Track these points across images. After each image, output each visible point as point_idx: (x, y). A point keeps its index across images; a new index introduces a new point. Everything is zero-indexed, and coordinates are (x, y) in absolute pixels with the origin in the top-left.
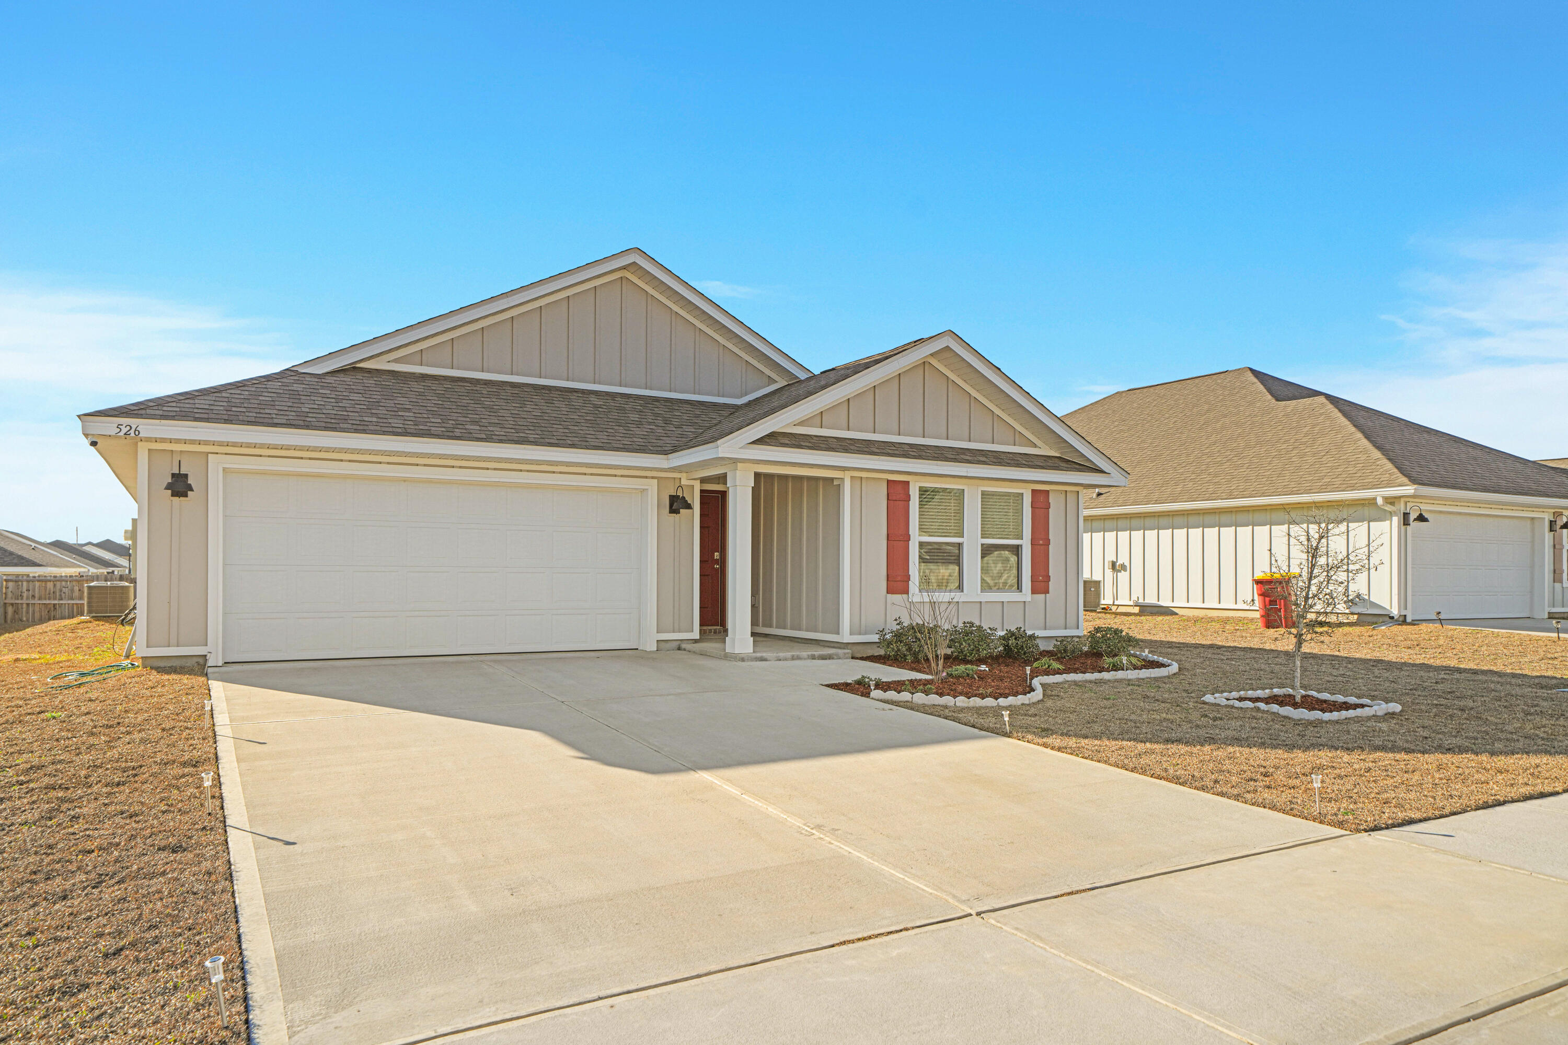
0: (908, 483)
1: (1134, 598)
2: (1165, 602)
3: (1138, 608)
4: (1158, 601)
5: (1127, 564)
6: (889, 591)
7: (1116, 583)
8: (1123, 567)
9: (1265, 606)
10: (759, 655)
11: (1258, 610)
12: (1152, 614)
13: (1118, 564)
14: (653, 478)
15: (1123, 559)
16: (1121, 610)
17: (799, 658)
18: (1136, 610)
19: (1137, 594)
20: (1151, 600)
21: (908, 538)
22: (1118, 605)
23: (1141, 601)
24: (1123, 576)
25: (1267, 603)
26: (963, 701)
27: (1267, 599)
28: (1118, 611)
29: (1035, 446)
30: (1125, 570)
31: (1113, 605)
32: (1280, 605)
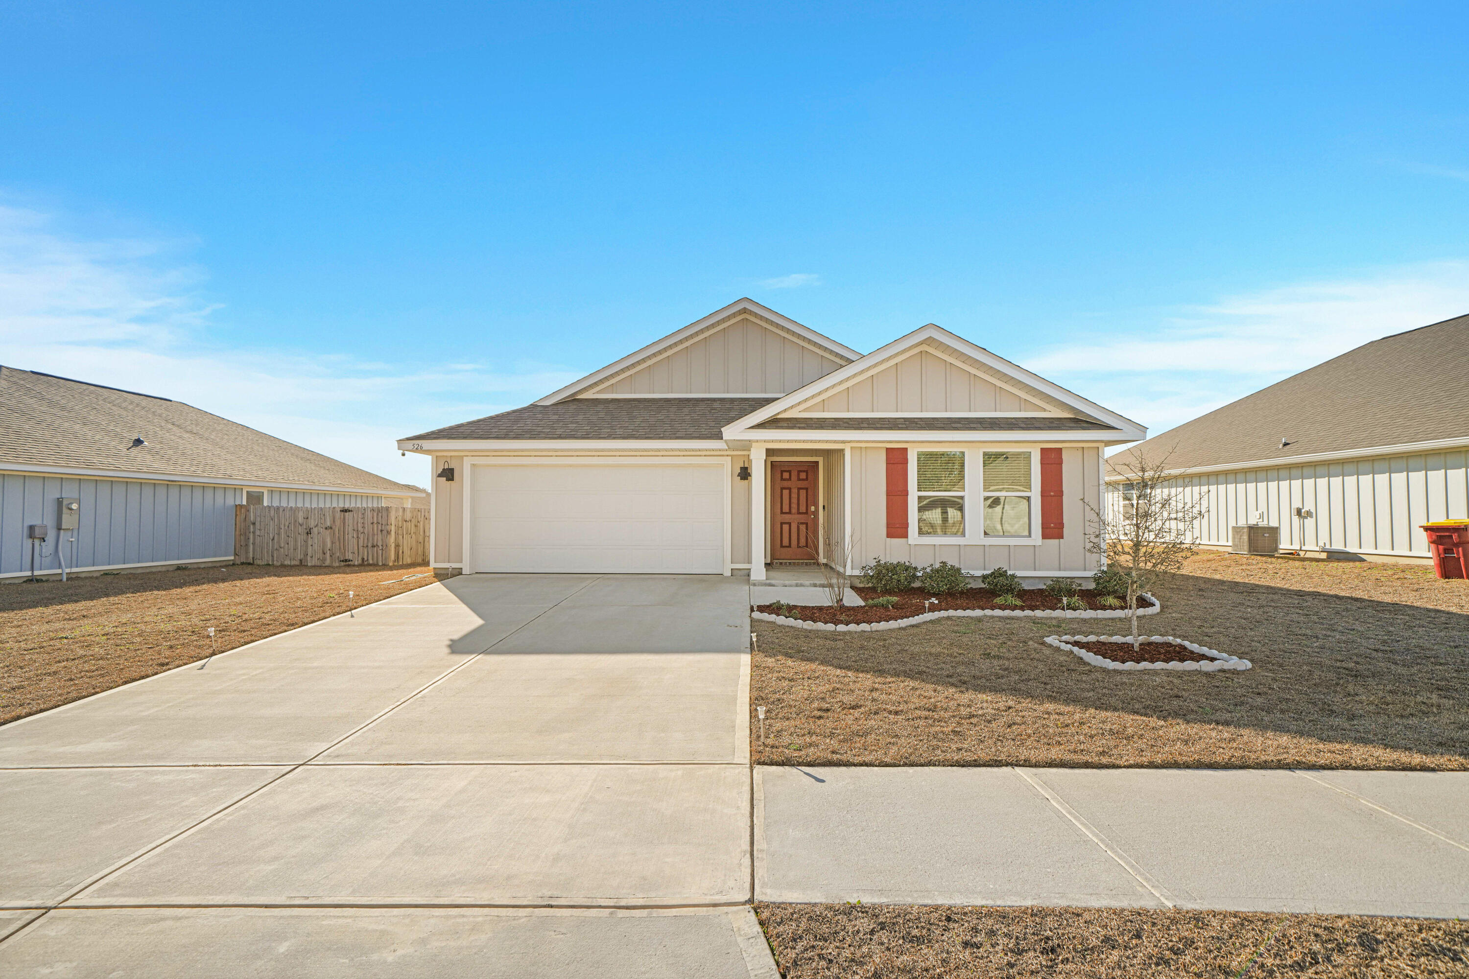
0: (906, 449)
1: (1321, 543)
2: (1352, 549)
3: (1326, 554)
4: (1345, 547)
5: (1313, 511)
6: (889, 535)
7: (1303, 528)
8: (1309, 514)
9: (1439, 555)
10: (768, 581)
11: (1431, 558)
12: (1339, 560)
13: (1303, 511)
14: (727, 456)
15: (1309, 506)
16: (1309, 555)
17: (802, 585)
18: (1324, 556)
19: (1324, 539)
20: (1338, 546)
21: (906, 493)
22: (1306, 551)
23: (1328, 546)
24: (1310, 522)
25: (1441, 551)
26: (808, 625)
27: (1441, 547)
28: (1306, 556)
29: (1045, 410)
30: (1312, 517)
31: (1301, 550)
32: (1458, 553)
